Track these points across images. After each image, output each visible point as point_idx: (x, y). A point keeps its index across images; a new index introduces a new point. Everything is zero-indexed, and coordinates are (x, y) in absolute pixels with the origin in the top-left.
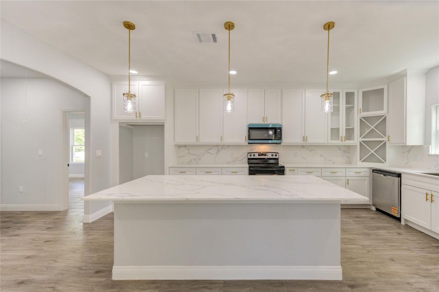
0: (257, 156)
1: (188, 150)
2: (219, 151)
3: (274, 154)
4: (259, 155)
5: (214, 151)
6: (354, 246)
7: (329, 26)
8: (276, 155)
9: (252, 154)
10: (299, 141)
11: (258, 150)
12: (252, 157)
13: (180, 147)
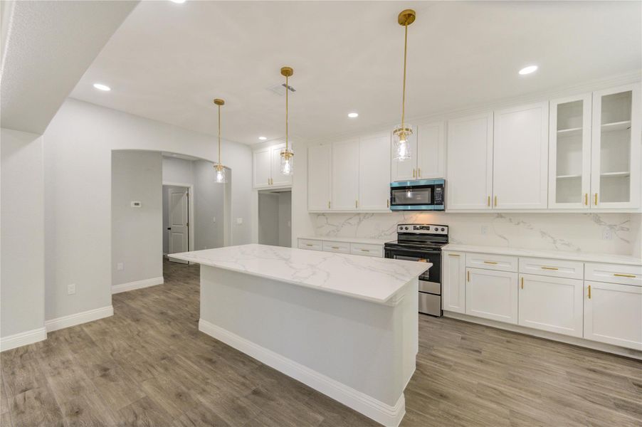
0: (411, 230)
1: (327, 219)
2: (360, 221)
3: (440, 228)
4: (415, 228)
5: (354, 221)
6: (494, 406)
7: (407, 18)
8: (443, 230)
9: (404, 227)
10: (480, 205)
11: (416, 220)
12: (404, 231)
13: (319, 215)
